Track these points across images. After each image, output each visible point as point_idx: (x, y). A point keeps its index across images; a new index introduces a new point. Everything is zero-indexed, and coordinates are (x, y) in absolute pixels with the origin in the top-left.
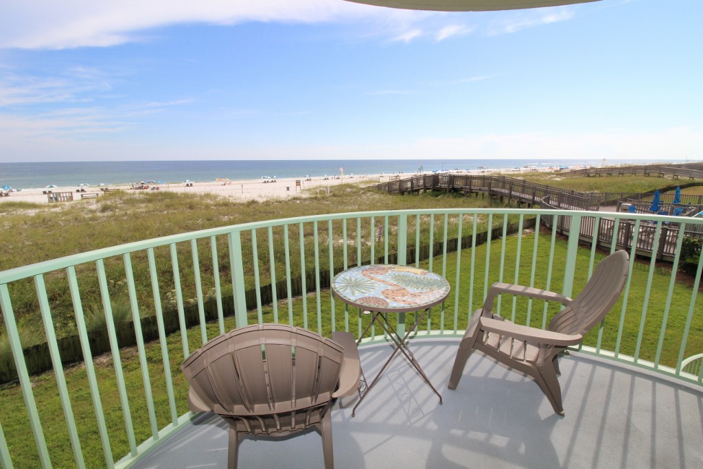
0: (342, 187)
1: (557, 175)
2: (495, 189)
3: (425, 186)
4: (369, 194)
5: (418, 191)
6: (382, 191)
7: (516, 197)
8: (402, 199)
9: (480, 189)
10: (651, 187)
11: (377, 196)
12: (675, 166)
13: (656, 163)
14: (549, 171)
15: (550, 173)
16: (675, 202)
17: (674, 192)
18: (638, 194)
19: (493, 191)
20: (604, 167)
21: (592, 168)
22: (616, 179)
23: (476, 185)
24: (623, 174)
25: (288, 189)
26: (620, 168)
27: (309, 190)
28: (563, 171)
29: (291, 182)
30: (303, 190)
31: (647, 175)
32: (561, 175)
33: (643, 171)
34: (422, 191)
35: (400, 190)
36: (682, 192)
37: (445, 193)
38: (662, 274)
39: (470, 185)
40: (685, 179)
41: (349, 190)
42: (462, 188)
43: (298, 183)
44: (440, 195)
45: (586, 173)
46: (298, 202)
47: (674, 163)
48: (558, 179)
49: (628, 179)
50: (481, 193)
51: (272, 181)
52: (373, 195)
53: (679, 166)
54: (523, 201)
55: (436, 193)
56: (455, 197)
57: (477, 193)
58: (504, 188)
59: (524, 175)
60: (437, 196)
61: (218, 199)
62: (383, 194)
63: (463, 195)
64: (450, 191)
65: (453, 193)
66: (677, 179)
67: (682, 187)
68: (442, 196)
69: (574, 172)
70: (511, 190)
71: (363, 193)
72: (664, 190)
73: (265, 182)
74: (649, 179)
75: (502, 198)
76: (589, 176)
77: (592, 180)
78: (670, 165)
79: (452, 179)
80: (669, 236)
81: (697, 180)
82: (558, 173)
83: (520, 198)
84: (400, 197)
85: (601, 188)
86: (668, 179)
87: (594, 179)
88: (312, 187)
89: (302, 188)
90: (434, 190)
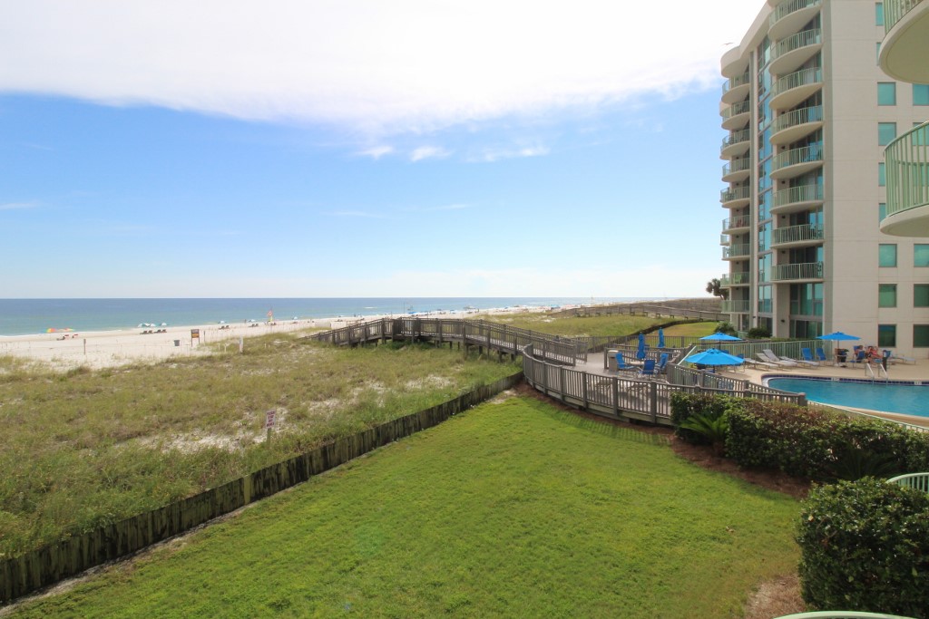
0: (268, 338)
1: (548, 315)
2: (472, 337)
3: (384, 334)
4: (303, 348)
5: (376, 340)
6: (323, 343)
7: (496, 346)
8: (350, 354)
9: (453, 337)
10: (636, 327)
11: (314, 351)
12: (656, 304)
13: (639, 301)
14: (539, 311)
15: (542, 314)
16: (660, 346)
17: (658, 331)
18: (624, 337)
19: (468, 339)
20: (593, 306)
21: (582, 307)
22: (604, 319)
23: (448, 331)
24: (610, 313)
25: (177, 343)
26: (608, 307)
27: (213, 344)
28: (554, 311)
29: (183, 333)
30: (202, 345)
31: (633, 314)
32: (552, 315)
33: (628, 310)
34: (380, 341)
35: (350, 341)
36: (666, 332)
37: (409, 344)
38: (659, 444)
39: (441, 333)
40: (666, 317)
41: (277, 342)
42: (431, 336)
43: (195, 334)
44: (402, 346)
45: (575, 313)
46: (174, 366)
47: (656, 301)
48: (548, 321)
49: (616, 319)
50: (455, 341)
51: (159, 331)
52: (308, 349)
53: (660, 304)
54: (505, 350)
55: (397, 343)
56: (421, 349)
57: (451, 343)
58: (481, 334)
59: (514, 317)
60: (398, 348)
61: (24, 367)
62: (324, 347)
63: (433, 345)
64: (415, 341)
65: (419, 344)
66: (660, 318)
67: (664, 326)
68: (405, 347)
69: (565, 312)
70: (489, 336)
71: (293, 347)
72: (650, 330)
73: (145, 332)
74: (635, 318)
75: (481, 348)
76: (579, 316)
77: (582, 321)
78: (651, 303)
79: (418, 324)
80: (659, 390)
81: (677, 318)
82: (550, 314)
83: (501, 348)
84: (349, 352)
85: (590, 331)
86: (651, 319)
87: (585, 319)
88: (218, 340)
89: (202, 341)
90: (394, 340)
